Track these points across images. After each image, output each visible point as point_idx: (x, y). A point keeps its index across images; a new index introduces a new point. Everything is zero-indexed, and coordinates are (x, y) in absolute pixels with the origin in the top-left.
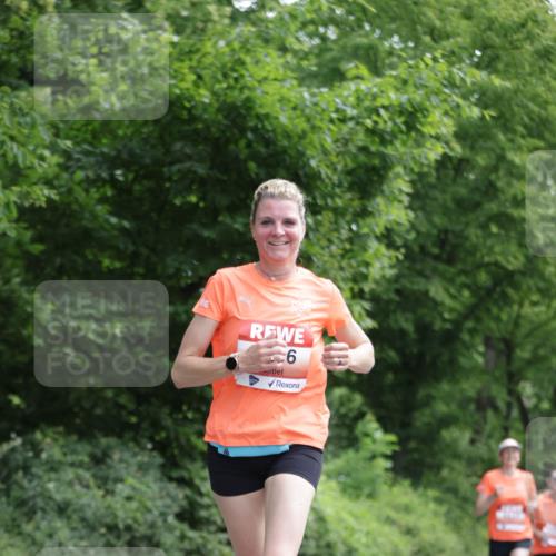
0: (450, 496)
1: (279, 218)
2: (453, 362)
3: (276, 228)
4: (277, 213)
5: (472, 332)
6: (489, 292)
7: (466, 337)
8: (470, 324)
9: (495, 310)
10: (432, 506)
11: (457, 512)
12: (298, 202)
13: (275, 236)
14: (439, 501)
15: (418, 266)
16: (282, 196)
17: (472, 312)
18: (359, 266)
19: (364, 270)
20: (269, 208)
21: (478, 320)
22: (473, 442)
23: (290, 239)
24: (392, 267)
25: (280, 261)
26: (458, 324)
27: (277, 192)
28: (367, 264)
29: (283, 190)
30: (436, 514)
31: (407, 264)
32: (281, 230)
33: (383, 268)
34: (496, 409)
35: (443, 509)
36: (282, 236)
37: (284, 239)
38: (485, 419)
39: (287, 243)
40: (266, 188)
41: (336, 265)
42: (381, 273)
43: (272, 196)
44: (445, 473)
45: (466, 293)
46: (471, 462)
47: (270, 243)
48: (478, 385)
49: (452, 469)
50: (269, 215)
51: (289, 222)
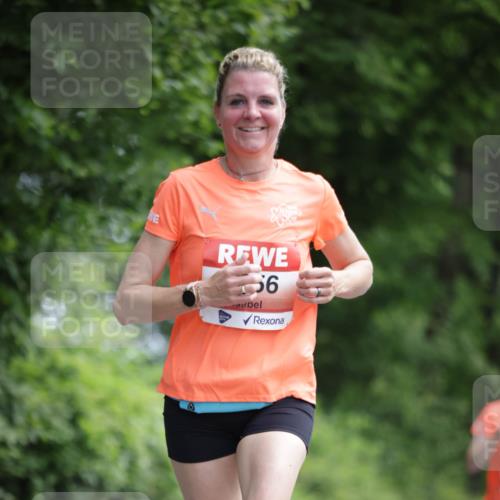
0: (386, 428)
1: (254, 95)
2: (395, 192)
3: (249, 109)
4: (250, 88)
5: (432, 139)
6: (464, 66)
7: (419, 148)
8: (427, 126)
9: (473, 100)
10: (356, 444)
11: (399, 456)
12: (277, 76)
13: (248, 119)
14: (368, 435)
15: (339, 20)
16: (258, 66)
17: (431, 104)
18: (232, 20)
19: (240, 28)
20: (241, 82)
21: (443, 118)
22: (430, 333)
23: (268, 123)
24: (289, 23)
25: (254, 153)
26: (406, 126)
27: (250, 61)
28: (247, 18)
29: (259, 59)
30: (362, 459)
31: (318, 16)
32: (255, 110)
33: (273, 25)
34: (471, 275)
35: (375, 450)
36: (258, 118)
37: (259, 123)
38: (451, 294)
39: (263, 128)
40: (236, 57)
41: (192, 20)
42: (271, 33)
43: (245, 67)
44: (379, 386)
45: (422, 70)
46: (425, 367)
47: (240, 128)
48: (440, 233)
49: (391, 381)
50: (241, 92)
51: (266, 101)
